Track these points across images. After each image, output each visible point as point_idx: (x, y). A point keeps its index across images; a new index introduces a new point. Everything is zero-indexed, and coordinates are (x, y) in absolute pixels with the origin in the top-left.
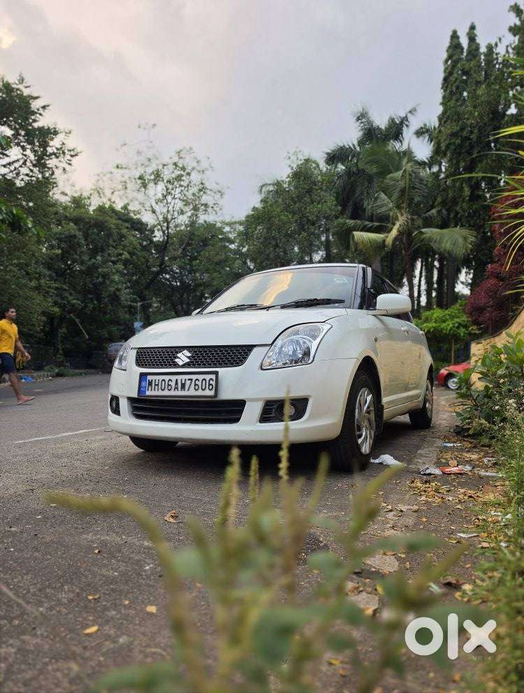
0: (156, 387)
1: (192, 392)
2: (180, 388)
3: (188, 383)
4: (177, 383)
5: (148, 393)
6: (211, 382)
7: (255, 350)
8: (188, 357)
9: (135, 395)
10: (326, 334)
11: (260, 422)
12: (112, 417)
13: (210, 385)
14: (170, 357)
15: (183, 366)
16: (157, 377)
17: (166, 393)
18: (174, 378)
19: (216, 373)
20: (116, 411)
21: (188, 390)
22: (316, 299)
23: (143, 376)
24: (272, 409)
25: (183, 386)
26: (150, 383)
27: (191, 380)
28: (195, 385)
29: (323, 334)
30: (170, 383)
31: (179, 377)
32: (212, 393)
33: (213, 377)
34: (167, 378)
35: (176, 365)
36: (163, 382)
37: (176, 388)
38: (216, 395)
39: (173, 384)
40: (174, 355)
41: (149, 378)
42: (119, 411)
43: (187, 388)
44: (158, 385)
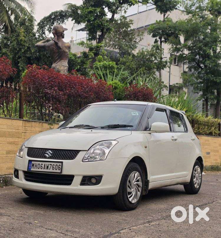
0: (36, 167)
1: (51, 170)
2: (46, 168)
3: (50, 166)
4: (45, 166)
5: (32, 169)
6: (60, 166)
7: (81, 152)
8: (51, 154)
9: (26, 170)
10: (114, 146)
11: (80, 185)
12: (15, 179)
13: (59, 167)
14: (43, 153)
15: (48, 158)
16: (36, 163)
17: (40, 170)
18: (44, 163)
19: (62, 162)
20: (17, 176)
21: (50, 169)
22: (118, 125)
23: (30, 161)
24: (86, 180)
25: (47, 167)
26: (33, 165)
27: (51, 165)
28: (53, 167)
29: (113, 146)
30: (42, 166)
31: (46, 163)
32: (59, 171)
33: (61, 164)
34: (41, 163)
35: (45, 157)
36: (39, 165)
37: (44, 168)
38: (61, 172)
39: (43, 166)
40: (44, 152)
41: (33, 162)
42: (18, 177)
43: (49, 168)
44: (36, 166)
